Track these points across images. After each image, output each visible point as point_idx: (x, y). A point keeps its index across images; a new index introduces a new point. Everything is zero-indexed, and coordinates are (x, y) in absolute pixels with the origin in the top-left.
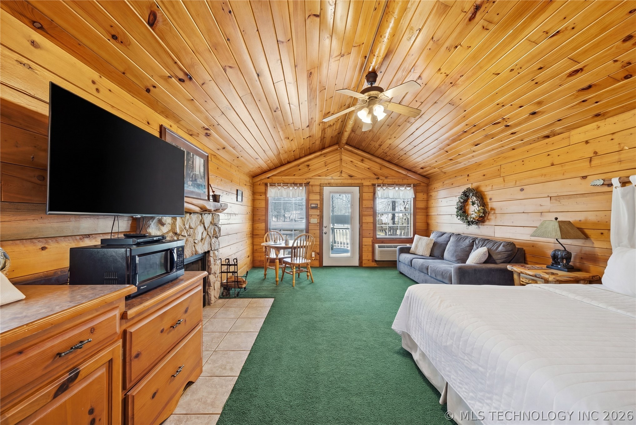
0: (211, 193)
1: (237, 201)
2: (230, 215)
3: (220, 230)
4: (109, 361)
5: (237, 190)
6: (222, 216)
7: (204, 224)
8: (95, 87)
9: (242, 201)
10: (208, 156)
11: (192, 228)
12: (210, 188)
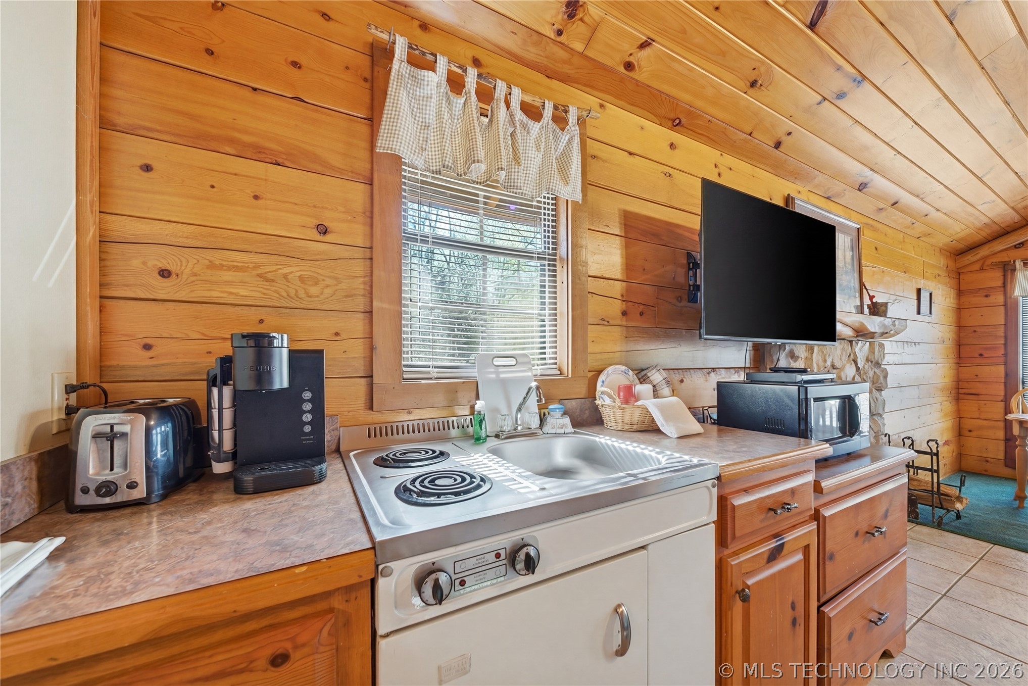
0: (867, 301)
1: (919, 313)
2: (907, 344)
3: (886, 377)
4: (805, 546)
5: (919, 291)
6: (889, 345)
7: (855, 362)
8: (717, 171)
9: (931, 313)
10: (858, 229)
11: (837, 369)
12: (864, 290)
